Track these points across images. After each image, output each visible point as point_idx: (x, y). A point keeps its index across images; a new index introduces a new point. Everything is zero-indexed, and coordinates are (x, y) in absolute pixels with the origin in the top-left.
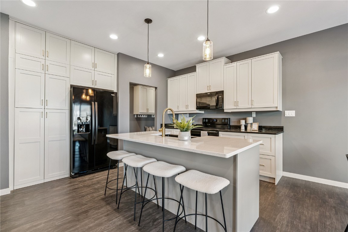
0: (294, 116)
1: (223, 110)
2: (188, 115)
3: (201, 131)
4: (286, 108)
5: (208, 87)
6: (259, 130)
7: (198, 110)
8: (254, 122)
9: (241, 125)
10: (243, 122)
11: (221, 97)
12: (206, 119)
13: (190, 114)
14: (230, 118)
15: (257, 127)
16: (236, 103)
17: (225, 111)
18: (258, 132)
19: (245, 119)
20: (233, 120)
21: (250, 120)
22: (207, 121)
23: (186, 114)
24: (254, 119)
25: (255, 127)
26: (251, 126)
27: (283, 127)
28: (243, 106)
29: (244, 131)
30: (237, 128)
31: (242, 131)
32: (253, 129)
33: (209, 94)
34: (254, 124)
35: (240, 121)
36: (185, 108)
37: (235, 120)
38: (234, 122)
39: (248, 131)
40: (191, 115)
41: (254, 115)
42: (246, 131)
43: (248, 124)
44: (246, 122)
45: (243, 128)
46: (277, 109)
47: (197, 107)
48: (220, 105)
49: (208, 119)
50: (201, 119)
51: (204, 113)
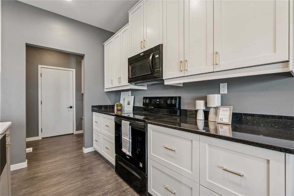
1: (163, 80)
2: (130, 93)
3: (123, 121)
5: (142, 44)
8: (223, 104)
9: (196, 111)
10: (200, 105)
11: (157, 56)
12: (146, 98)
14: (180, 98)
15: (228, 117)
16: (183, 64)
17: (166, 83)
19: (205, 99)
20: (186, 101)
21: (215, 100)
24: (223, 97)
25: (225, 116)
26: (216, 114)
32: (219, 121)
34: (221, 109)
35: (195, 102)
36: (118, 83)
37: (189, 101)
41: (224, 89)
43: (210, 108)
44: (206, 104)
45: (200, 117)
47: (130, 78)
48: (157, 72)
49: (149, 98)
51: (146, 89)
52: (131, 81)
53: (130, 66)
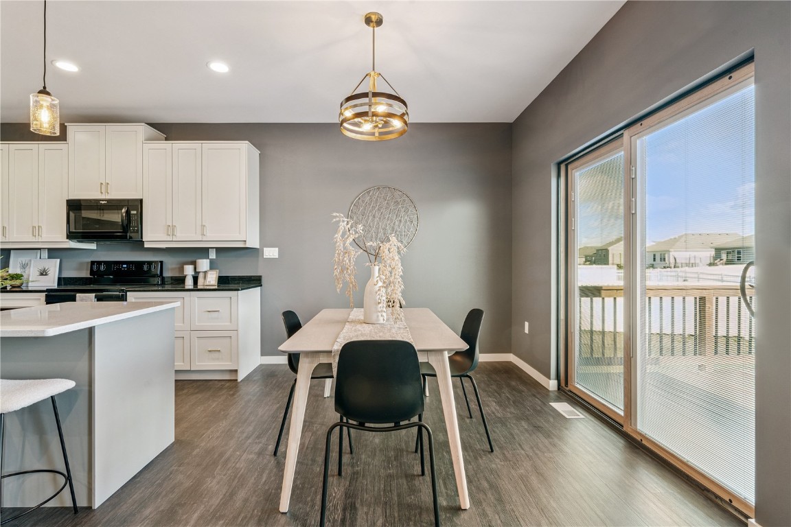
0: (277, 257)
1: (142, 243)
2: (45, 254)
3: (78, 295)
4: (265, 242)
5: (103, 187)
6: (218, 283)
7: (76, 240)
8: (211, 268)
9: (185, 277)
10: (189, 270)
11: (135, 212)
12: (99, 263)
13: (49, 250)
14: (162, 262)
15: (214, 279)
16: (171, 229)
17: (146, 247)
18: (216, 287)
19: (194, 263)
20: (170, 267)
21: (203, 264)
22: (102, 268)
23: (40, 249)
24: (212, 262)
25: (212, 279)
26: (205, 278)
27: (260, 277)
28: (186, 236)
29: (191, 287)
30: (178, 283)
31: (187, 287)
32: (208, 283)
33: (103, 202)
34: (210, 272)
35: (183, 267)
36: (31, 235)
37: (174, 266)
38: (172, 269)
39: (199, 287)
40: (53, 253)
41: (213, 255)
42: (196, 288)
43: (199, 272)
44: (195, 268)
45: (189, 283)
46: (245, 244)
47: (70, 232)
48: (134, 232)
49: (106, 263)
50: (88, 263)
51: (95, 248)
52: (71, 236)
53: (71, 213)
